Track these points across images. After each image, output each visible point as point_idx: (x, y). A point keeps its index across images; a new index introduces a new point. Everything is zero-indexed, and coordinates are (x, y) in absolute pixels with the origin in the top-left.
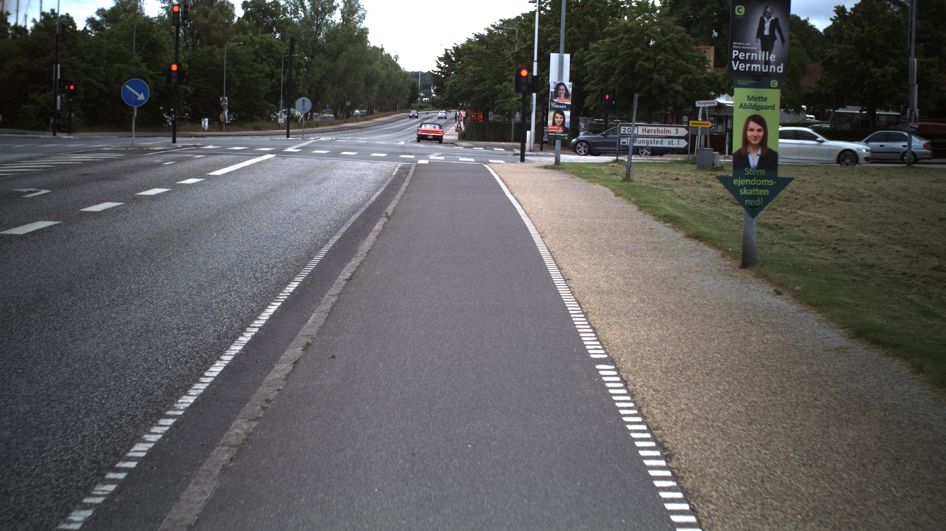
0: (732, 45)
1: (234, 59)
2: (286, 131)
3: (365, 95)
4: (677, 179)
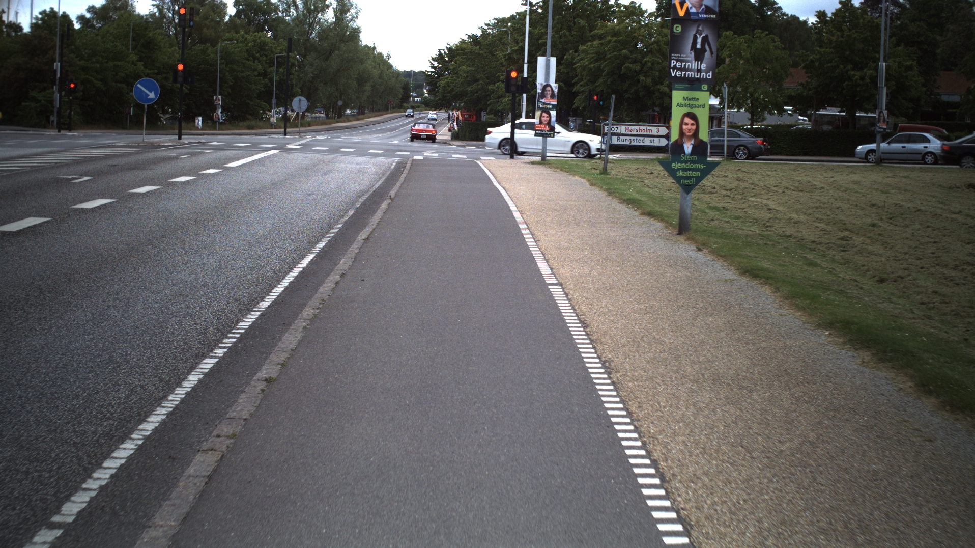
0: (671, 56)
1: (227, 57)
2: (283, 130)
3: (356, 94)
4: (652, 173)
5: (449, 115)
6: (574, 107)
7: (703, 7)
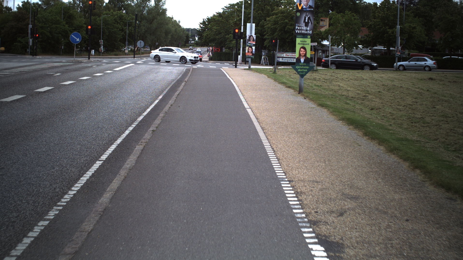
1: (106, 22)
2: (133, 56)
5: (208, 49)
6: (264, 45)
7: (308, 6)
